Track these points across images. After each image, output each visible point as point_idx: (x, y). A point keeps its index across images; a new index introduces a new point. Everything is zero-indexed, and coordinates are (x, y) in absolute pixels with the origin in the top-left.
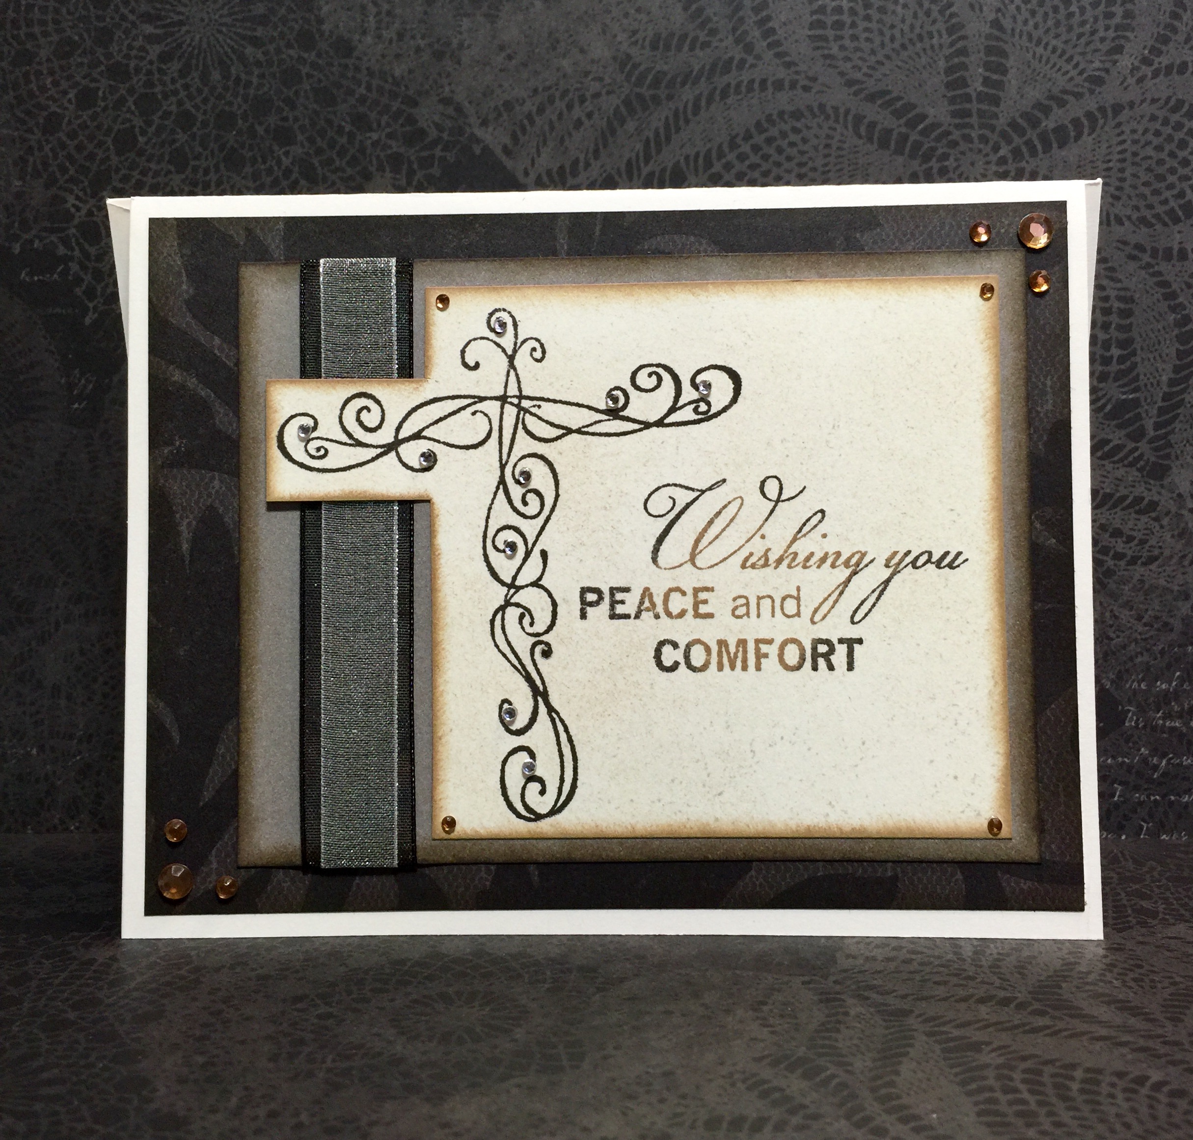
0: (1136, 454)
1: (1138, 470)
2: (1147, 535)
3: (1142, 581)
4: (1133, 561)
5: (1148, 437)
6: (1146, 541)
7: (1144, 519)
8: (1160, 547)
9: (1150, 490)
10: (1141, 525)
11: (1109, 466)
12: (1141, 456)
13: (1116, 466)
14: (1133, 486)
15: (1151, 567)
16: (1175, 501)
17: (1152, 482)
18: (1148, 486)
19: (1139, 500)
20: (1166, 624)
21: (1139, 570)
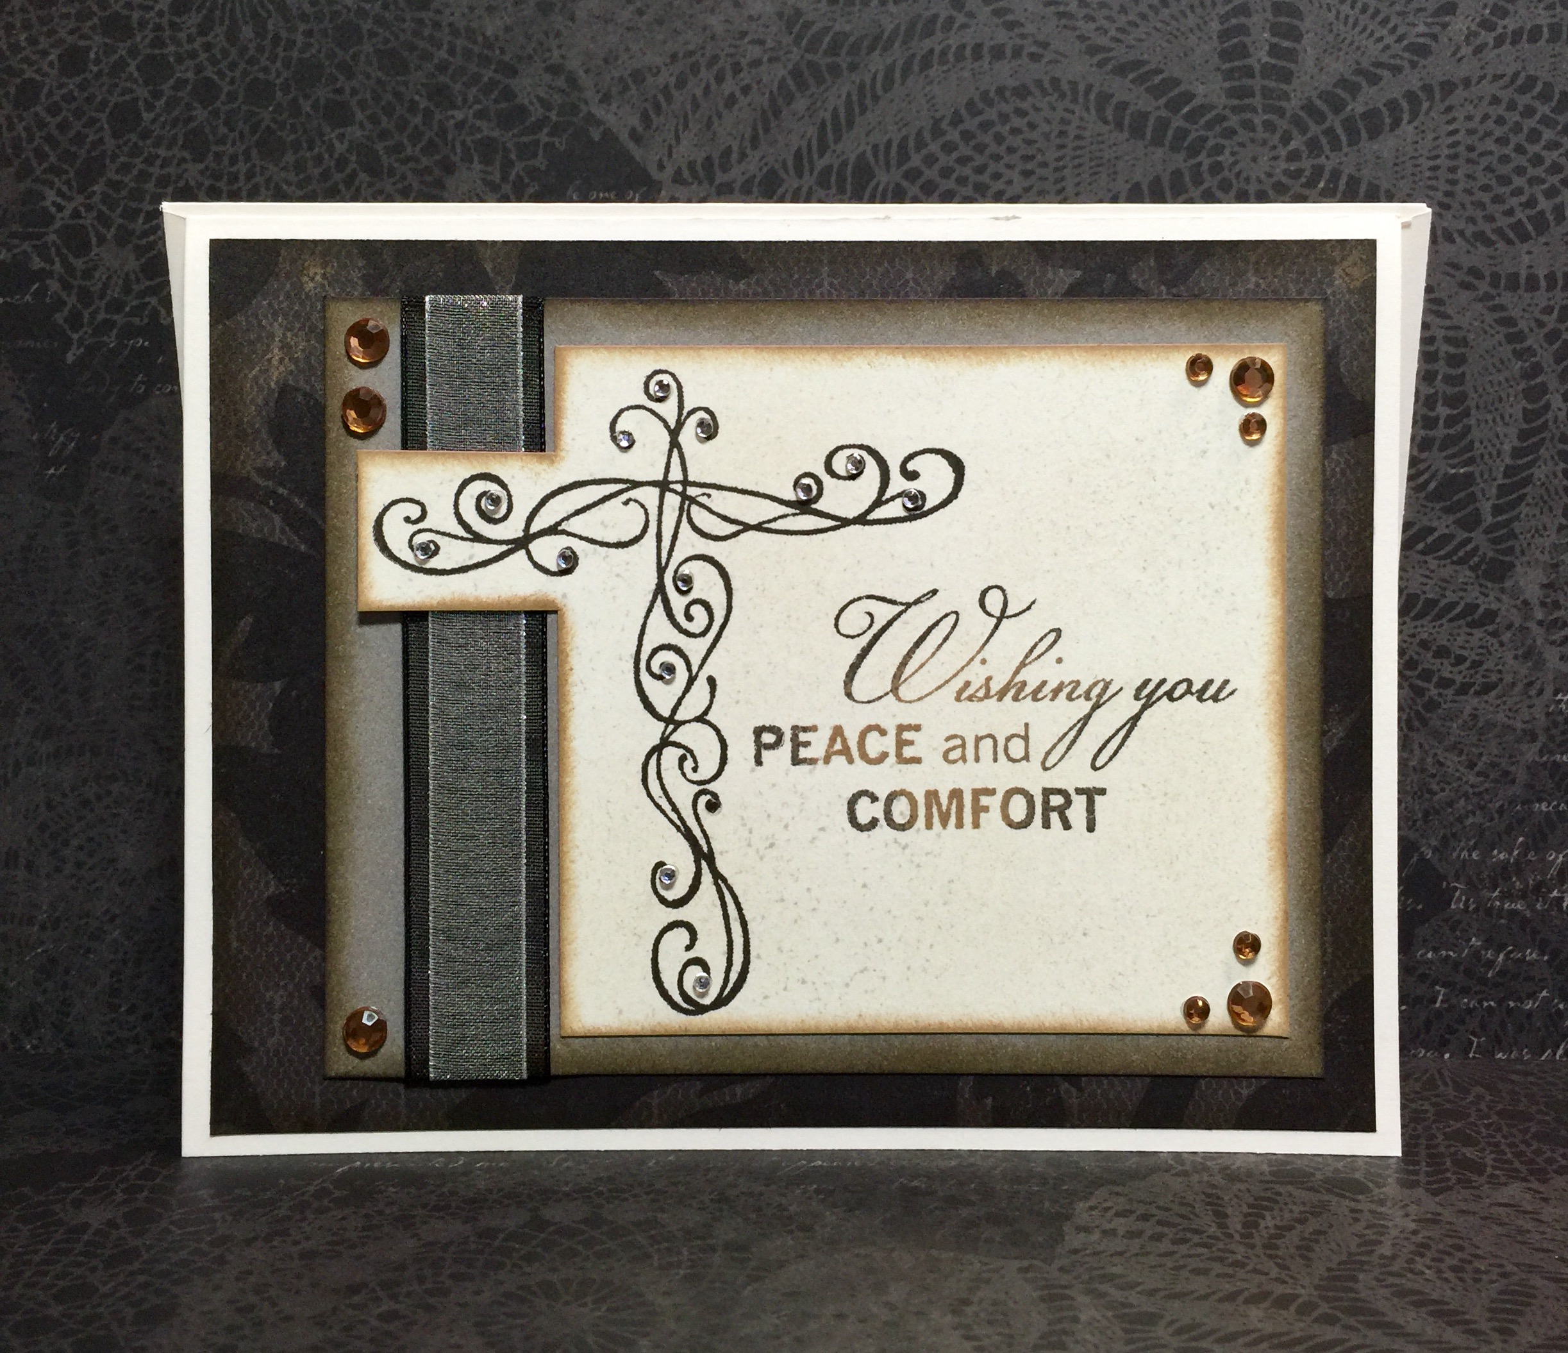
0: (1469, 547)
1: (1471, 568)
2: (1481, 654)
3: (1474, 717)
4: (1464, 689)
5: (1485, 525)
6: (1481, 663)
7: (1478, 633)
8: (1500, 672)
9: (1487, 596)
10: (1475, 641)
11: (1433, 564)
12: (1476, 549)
13: (1443, 562)
14: (1465, 590)
15: (1485, 697)
16: (1519, 609)
17: (1489, 585)
18: (1483, 590)
19: (1472, 608)
20: (1506, 773)
21: (1471, 703)
